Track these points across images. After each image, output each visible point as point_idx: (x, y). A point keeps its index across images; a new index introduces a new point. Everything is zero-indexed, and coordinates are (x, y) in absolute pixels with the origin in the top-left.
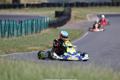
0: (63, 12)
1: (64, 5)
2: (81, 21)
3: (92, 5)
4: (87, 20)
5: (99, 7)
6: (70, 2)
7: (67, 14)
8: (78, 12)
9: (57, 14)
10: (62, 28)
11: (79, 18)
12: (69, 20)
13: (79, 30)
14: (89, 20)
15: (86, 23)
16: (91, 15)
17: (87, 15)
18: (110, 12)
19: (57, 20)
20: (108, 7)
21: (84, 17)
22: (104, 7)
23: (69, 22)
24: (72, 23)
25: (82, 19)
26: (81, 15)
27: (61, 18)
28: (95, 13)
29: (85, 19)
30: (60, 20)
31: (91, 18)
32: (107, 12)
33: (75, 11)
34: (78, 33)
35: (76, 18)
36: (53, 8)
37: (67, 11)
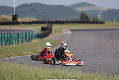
0: (46, 28)
1: (47, 22)
2: (59, 34)
3: (67, 22)
4: (63, 33)
5: (71, 24)
6: (51, 21)
7: (49, 29)
8: (57, 28)
9: (43, 29)
10: (46, 38)
11: (58, 32)
12: (51, 33)
13: (57, 40)
14: (65, 33)
15: (62, 35)
16: (66, 29)
17: (63, 30)
18: (79, 27)
19: (43, 33)
20: (77, 24)
21: (61, 31)
22: (74, 24)
23: (51, 34)
24: (53, 35)
25: (60, 32)
26: (59, 30)
27: (45, 31)
28: (69, 28)
29: (62, 32)
30: (45, 33)
31: (66, 32)
32: (76, 27)
33: (55, 27)
34: (57, 42)
35: (55, 31)
36: (40, 24)
37: (49, 26)
